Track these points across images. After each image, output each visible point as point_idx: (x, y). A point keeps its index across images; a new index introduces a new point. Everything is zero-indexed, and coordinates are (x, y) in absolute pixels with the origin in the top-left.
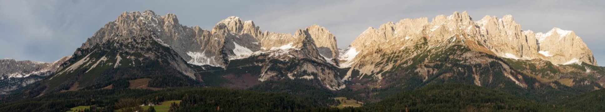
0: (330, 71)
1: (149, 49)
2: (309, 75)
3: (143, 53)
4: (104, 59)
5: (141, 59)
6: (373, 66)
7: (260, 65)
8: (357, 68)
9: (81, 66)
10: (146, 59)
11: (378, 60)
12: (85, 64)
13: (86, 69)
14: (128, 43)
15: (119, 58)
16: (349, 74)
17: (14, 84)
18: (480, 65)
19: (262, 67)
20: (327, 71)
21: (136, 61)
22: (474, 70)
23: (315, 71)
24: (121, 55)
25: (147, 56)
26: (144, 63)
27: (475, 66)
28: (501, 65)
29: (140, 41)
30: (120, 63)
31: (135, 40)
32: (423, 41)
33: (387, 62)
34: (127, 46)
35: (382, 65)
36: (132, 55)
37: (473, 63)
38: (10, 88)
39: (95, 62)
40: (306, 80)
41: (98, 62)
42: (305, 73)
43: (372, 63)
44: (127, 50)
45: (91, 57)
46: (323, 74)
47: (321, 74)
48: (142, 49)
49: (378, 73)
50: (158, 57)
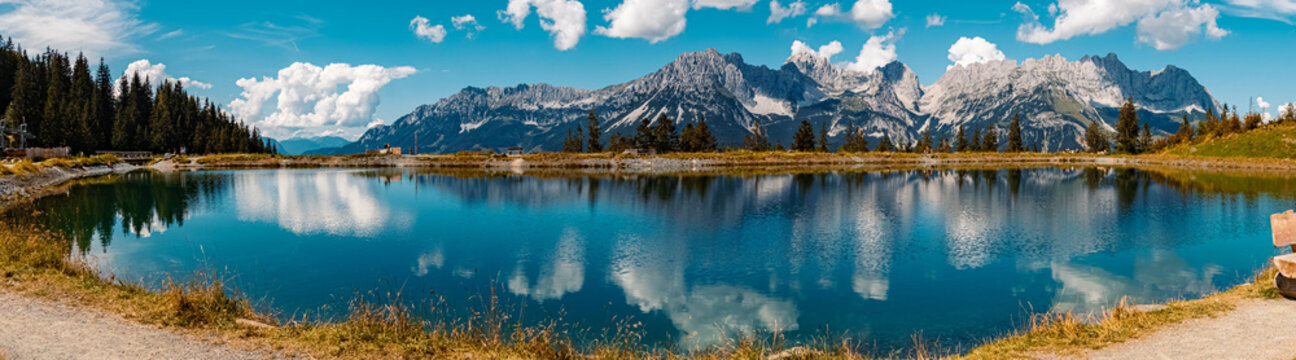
0: (902, 127)
1: (712, 102)
2: (879, 132)
3: (706, 106)
4: (664, 110)
5: (704, 113)
6: (955, 113)
7: (831, 114)
8: (937, 116)
9: (640, 117)
10: (709, 113)
11: (960, 107)
12: (644, 114)
13: (647, 122)
14: (690, 93)
15: (680, 111)
16: (928, 122)
17: (552, 117)
18: (1052, 128)
19: (831, 117)
20: (898, 127)
21: (699, 114)
22: (1045, 133)
23: (886, 127)
24: (682, 106)
25: (710, 109)
26: (708, 118)
27: (1047, 130)
28: (1075, 128)
29: (702, 91)
30: (682, 116)
31: (697, 90)
32: (1008, 88)
33: (968, 111)
34: (688, 97)
35: (963, 114)
36: (694, 107)
37: (1046, 126)
38: (547, 122)
39: (655, 114)
40: (875, 138)
41: (659, 114)
42: (875, 129)
43: (954, 110)
44: (689, 101)
45: (651, 105)
46: (894, 130)
47: (891, 130)
48: (705, 101)
49: (957, 124)
50: (722, 111)
